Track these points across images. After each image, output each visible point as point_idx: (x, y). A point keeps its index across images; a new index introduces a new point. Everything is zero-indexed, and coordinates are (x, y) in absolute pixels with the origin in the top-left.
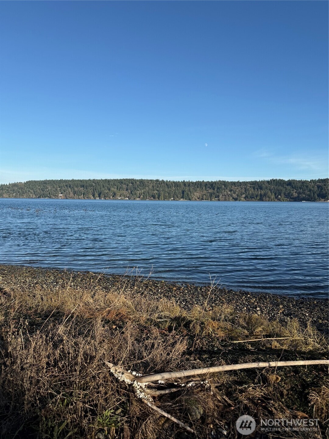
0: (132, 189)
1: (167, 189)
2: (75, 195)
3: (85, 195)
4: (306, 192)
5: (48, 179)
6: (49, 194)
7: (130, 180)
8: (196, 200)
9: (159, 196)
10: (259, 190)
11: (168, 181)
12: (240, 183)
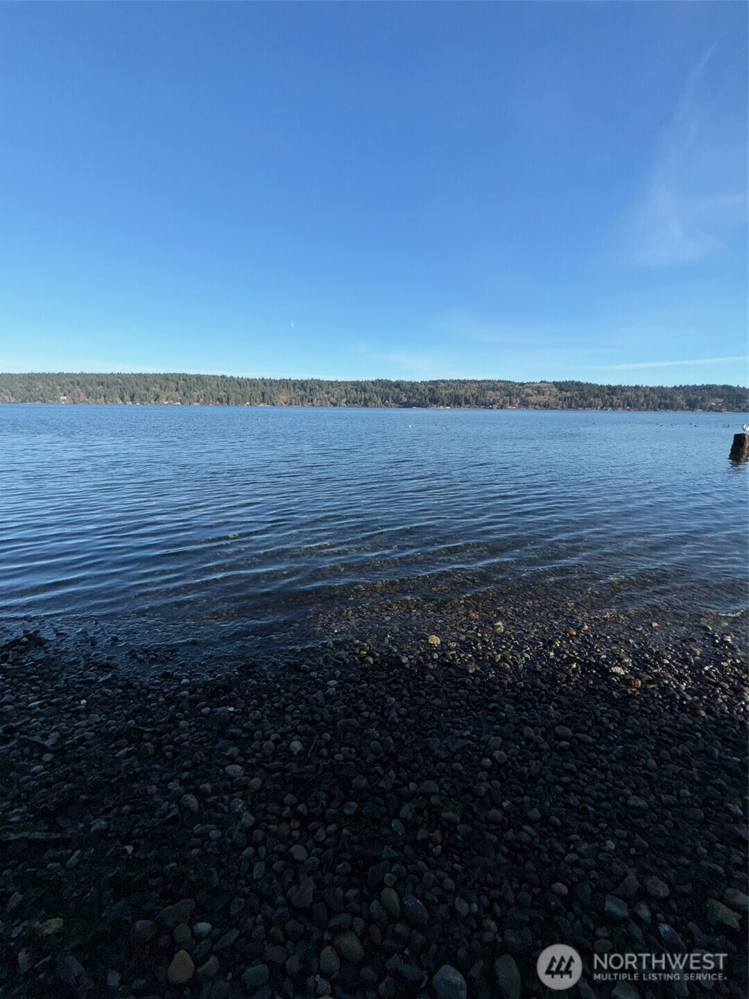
0: (186, 389)
1: (239, 390)
2: (90, 397)
3: (106, 398)
4: (417, 396)
5: (36, 371)
6: (42, 395)
7: (180, 375)
8: (282, 404)
9: (228, 399)
10: (363, 393)
11: (240, 377)
12: (339, 383)
